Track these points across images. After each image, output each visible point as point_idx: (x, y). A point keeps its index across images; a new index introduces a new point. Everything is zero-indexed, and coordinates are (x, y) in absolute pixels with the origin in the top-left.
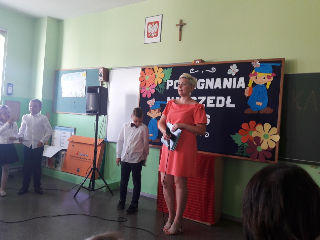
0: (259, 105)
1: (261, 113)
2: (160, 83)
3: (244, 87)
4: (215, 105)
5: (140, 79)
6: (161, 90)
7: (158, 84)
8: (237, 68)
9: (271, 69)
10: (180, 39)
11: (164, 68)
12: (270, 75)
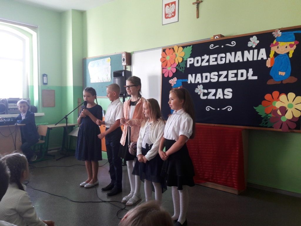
0: (282, 75)
1: (284, 82)
2: (180, 61)
3: (265, 58)
4: (237, 79)
5: (161, 60)
6: (182, 69)
7: (179, 63)
8: (257, 40)
9: (294, 37)
10: (198, 17)
11: (183, 47)
12: (293, 43)
